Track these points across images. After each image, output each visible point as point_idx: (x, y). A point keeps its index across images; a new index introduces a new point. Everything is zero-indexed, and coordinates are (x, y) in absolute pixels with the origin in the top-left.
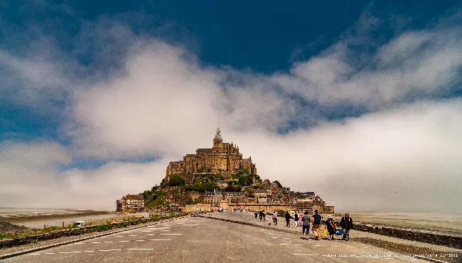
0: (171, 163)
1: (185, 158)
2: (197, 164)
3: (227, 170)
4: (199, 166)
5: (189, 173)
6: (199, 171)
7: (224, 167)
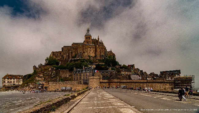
0: (53, 52)
1: (62, 49)
2: (72, 53)
3: (95, 57)
4: (74, 54)
5: (65, 60)
6: (73, 57)
7: (92, 54)
